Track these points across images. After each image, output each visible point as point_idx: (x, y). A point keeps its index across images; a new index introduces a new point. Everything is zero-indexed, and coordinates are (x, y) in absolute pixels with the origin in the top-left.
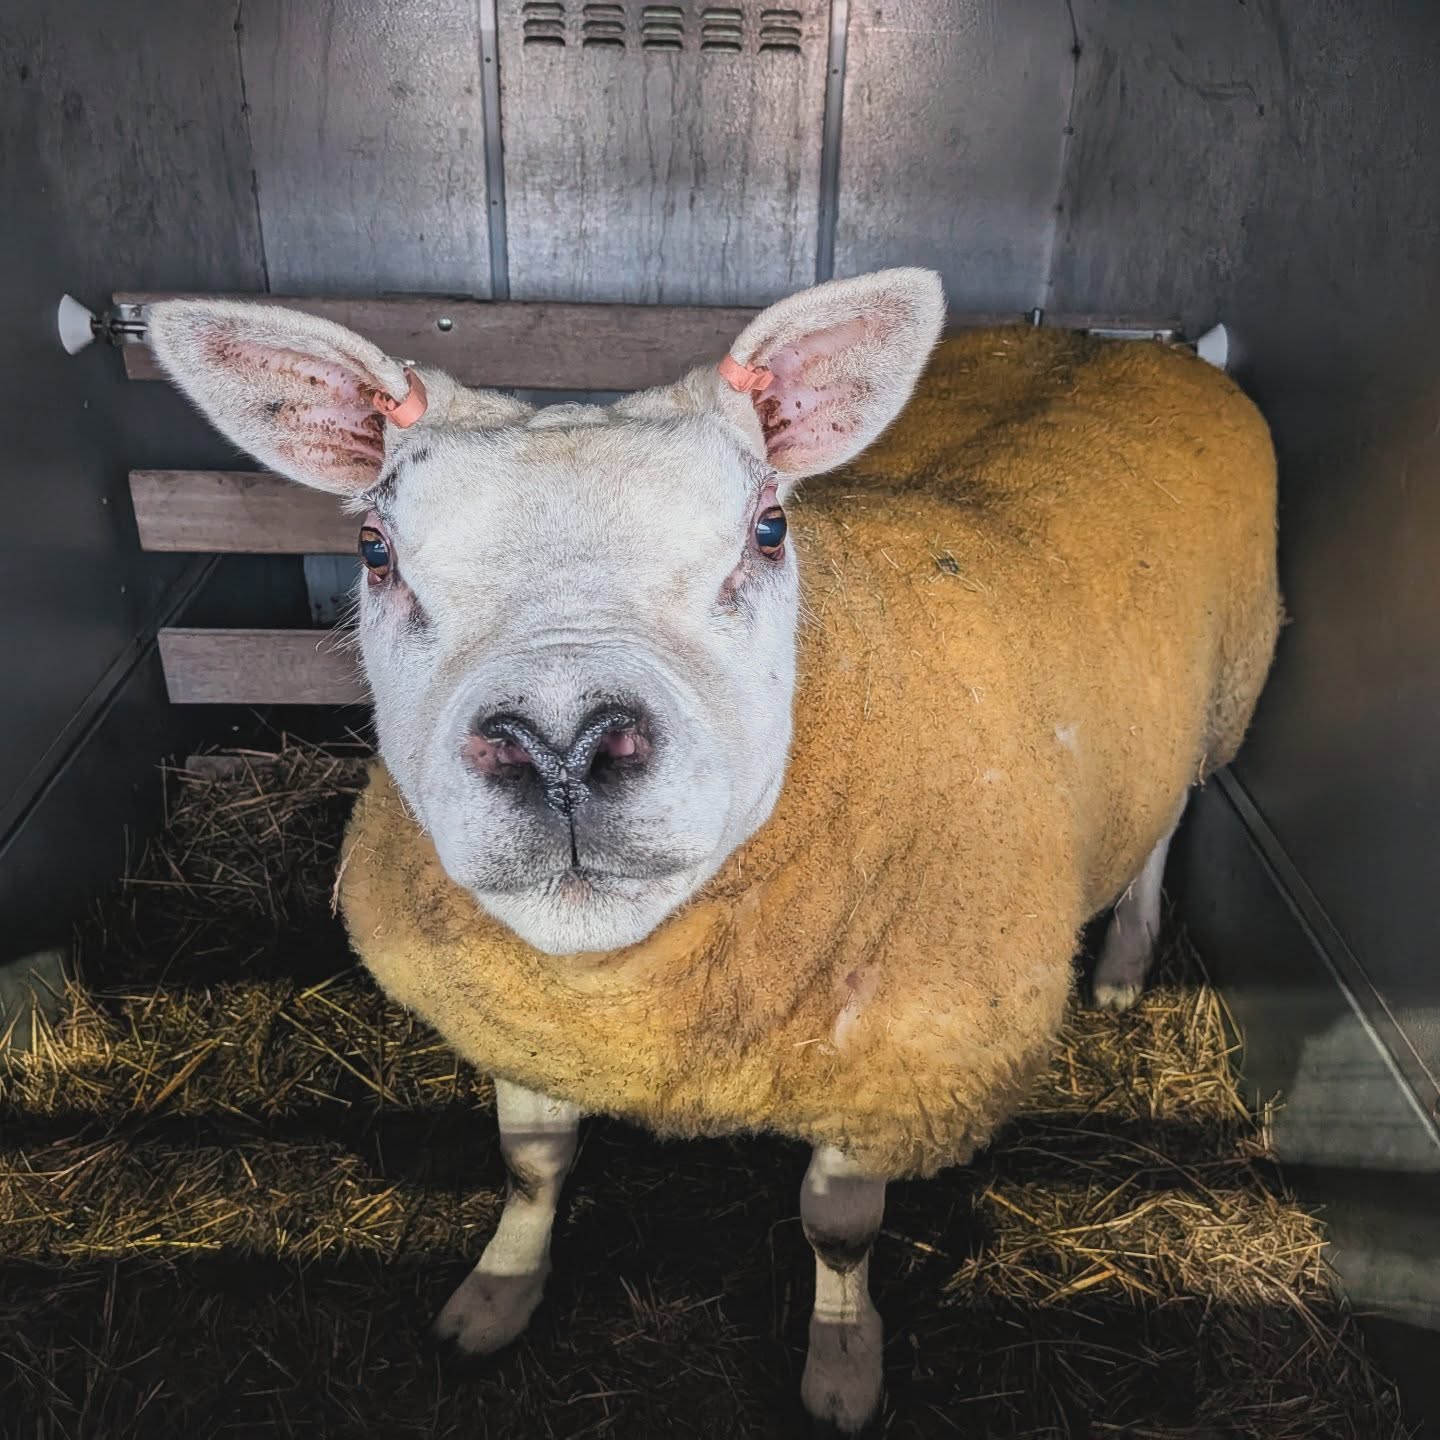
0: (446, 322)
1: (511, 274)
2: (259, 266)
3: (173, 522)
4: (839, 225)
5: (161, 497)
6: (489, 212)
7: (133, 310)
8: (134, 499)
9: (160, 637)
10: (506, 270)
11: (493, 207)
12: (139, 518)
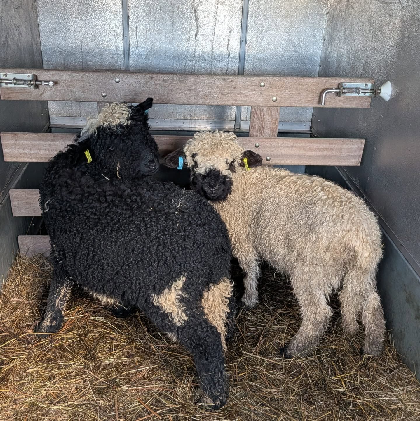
0: (117, 80)
1: (131, 62)
2: (40, 58)
3: (15, 151)
4: (247, 45)
5: (12, 142)
6: (123, 39)
7: (4, 75)
8: (2, 142)
9: (10, 192)
10: (129, 60)
11: (125, 38)
12: (3, 149)
